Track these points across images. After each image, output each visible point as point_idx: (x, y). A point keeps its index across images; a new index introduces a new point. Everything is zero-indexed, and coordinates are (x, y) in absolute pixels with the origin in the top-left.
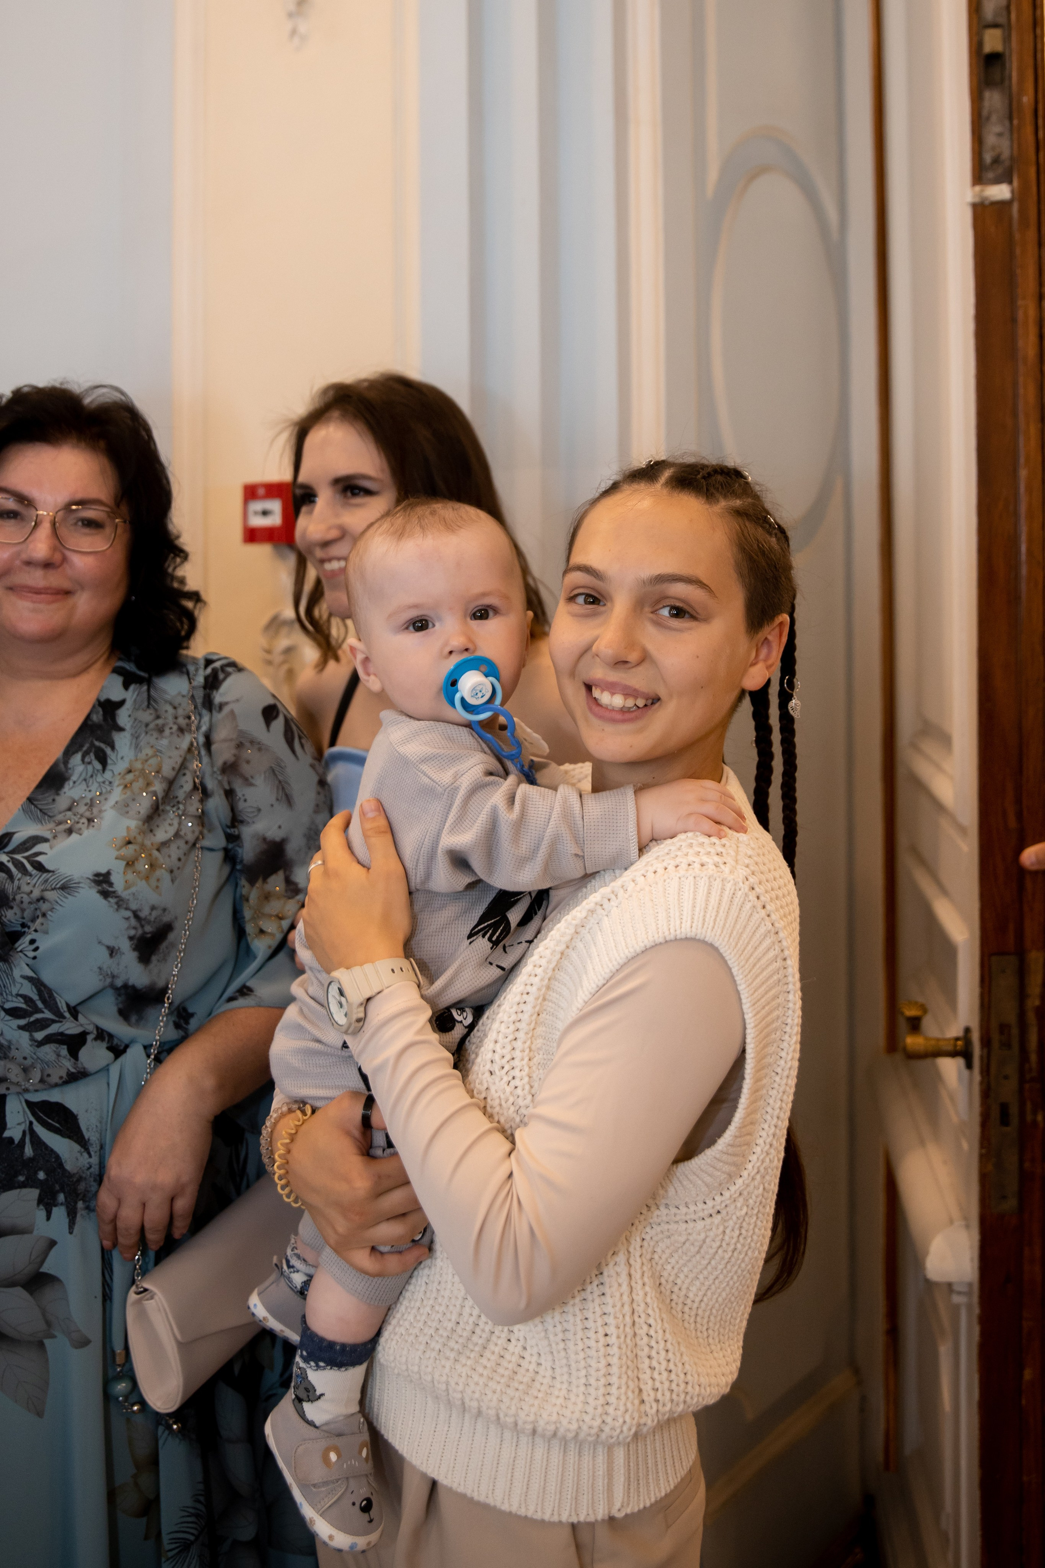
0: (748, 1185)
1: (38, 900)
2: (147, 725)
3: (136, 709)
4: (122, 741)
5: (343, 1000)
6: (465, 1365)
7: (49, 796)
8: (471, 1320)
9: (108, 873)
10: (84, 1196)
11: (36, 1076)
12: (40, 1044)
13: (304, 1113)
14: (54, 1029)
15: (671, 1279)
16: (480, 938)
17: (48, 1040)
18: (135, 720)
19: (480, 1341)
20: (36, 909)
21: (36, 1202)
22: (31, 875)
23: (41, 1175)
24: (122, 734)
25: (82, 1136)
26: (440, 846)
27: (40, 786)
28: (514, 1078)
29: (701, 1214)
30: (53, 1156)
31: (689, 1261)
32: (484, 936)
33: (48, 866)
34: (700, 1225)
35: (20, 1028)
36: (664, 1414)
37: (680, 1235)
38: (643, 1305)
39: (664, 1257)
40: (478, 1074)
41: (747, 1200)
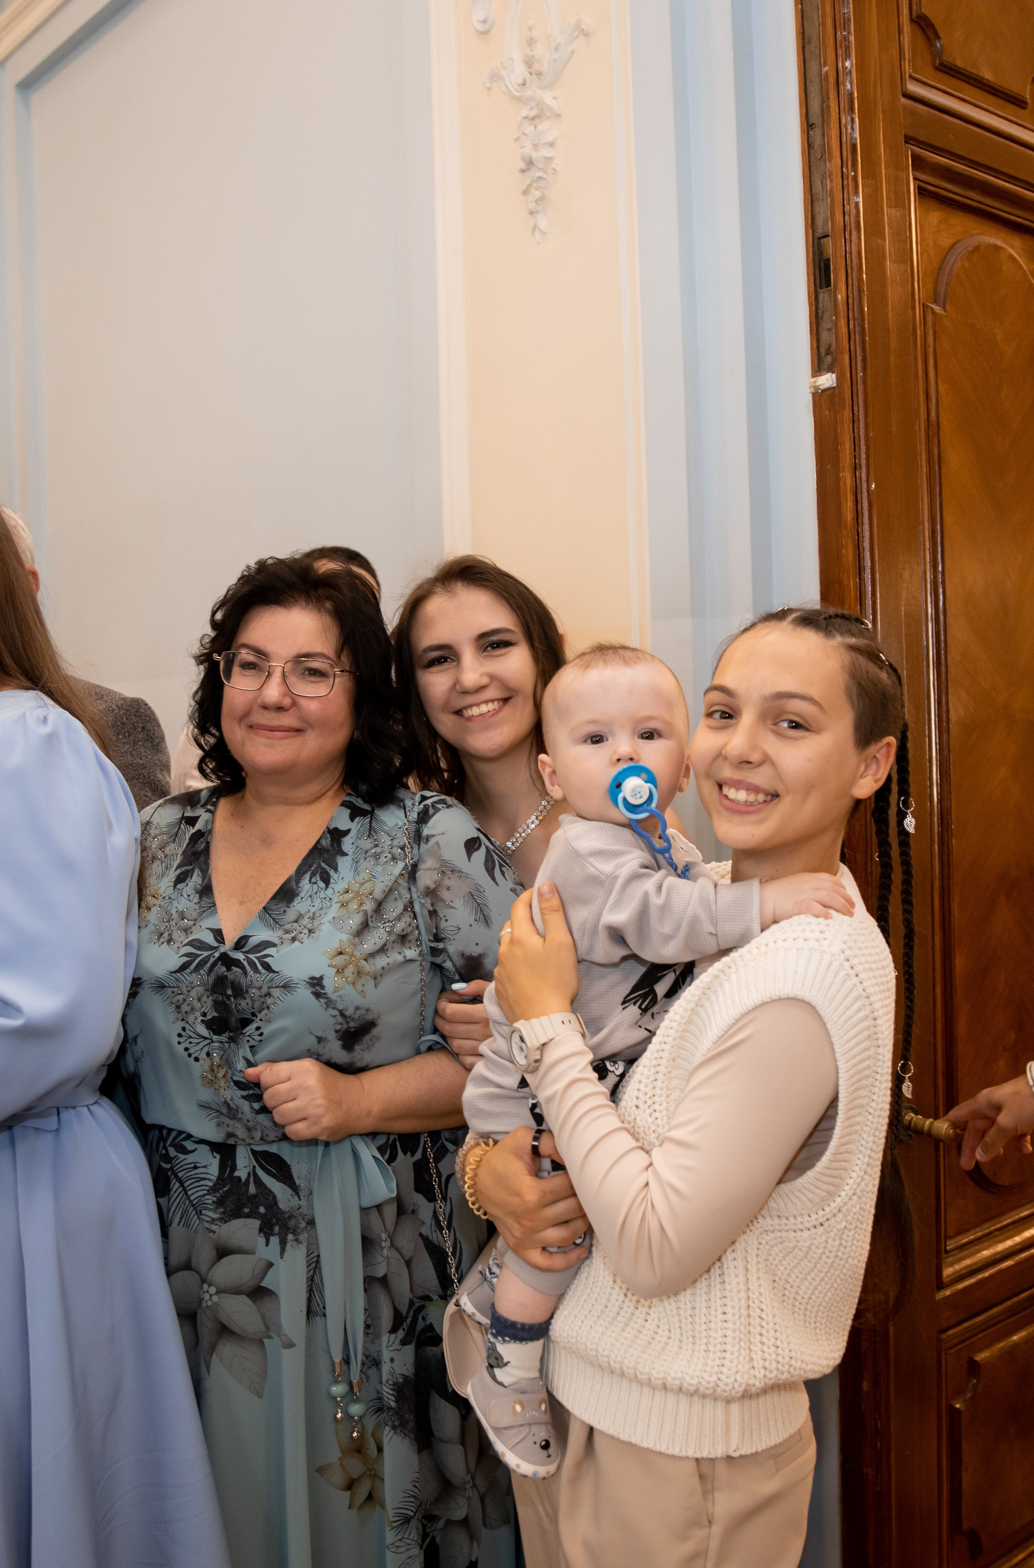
0: (845, 1204)
1: (266, 996)
2: (366, 852)
3: (359, 838)
4: (344, 863)
5: (523, 1045)
6: (610, 1336)
7: (282, 907)
8: (617, 1304)
9: (322, 978)
10: (294, 1230)
11: (257, 1135)
12: (258, 1112)
13: (487, 1144)
15: (784, 1277)
16: (632, 1006)
18: (357, 847)
19: (624, 1320)
20: (263, 1003)
21: (258, 1230)
22: (260, 973)
23: (262, 1210)
24: (346, 858)
25: (294, 1183)
26: (601, 923)
27: (274, 898)
28: (655, 1111)
29: (807, 1225)
30: (271, 1195)
31: (799, 1264)
32: (635, 1004)
33: (274, 968)
34: (806, 1234)
35: (243, 1097)
36: (770, 1379)
37: (790, 1242)
38: (757, 1294)
39: (778, 1259)
40: (626, 1108)
41: (846, 1216)
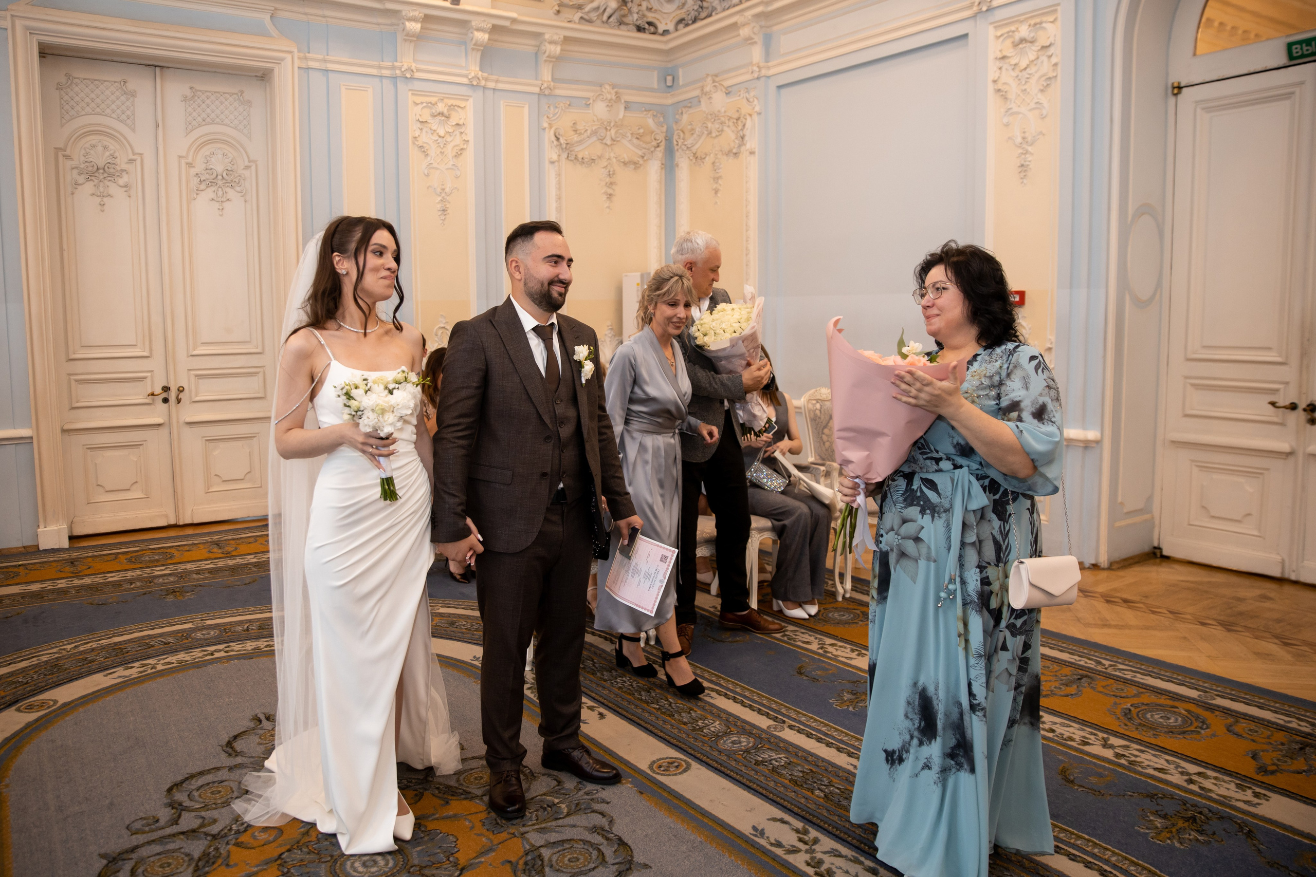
10: (939, 512)
11: (925, 470)
12: (925, 459)
14: (929, 455)
17: (928, 458)
18: (983, 358)
21: (919, 512)
24: (977, 362)
25: (939, 492)
30: (927, 497)
35: (920, 454)
